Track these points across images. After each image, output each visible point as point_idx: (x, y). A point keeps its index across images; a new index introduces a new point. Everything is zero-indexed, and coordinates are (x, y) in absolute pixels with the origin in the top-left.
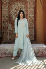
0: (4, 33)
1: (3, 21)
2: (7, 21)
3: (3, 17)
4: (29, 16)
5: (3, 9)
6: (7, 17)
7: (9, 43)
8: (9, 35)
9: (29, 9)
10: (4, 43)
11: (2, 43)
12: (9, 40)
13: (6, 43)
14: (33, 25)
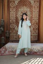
0: (11, 33)
1: (11, 23)
2: (14, 23)
3: (11, 19)
4: (33, 18)
5: (11, 12)
6: (14, 19)
7: (16, 42)
8: (16, 35)
9: (34, 12)
10: (11, 42)
11: (9, 42)
12: (15, 39)
13: (12, 42)
14: (37, 27)
